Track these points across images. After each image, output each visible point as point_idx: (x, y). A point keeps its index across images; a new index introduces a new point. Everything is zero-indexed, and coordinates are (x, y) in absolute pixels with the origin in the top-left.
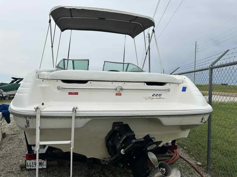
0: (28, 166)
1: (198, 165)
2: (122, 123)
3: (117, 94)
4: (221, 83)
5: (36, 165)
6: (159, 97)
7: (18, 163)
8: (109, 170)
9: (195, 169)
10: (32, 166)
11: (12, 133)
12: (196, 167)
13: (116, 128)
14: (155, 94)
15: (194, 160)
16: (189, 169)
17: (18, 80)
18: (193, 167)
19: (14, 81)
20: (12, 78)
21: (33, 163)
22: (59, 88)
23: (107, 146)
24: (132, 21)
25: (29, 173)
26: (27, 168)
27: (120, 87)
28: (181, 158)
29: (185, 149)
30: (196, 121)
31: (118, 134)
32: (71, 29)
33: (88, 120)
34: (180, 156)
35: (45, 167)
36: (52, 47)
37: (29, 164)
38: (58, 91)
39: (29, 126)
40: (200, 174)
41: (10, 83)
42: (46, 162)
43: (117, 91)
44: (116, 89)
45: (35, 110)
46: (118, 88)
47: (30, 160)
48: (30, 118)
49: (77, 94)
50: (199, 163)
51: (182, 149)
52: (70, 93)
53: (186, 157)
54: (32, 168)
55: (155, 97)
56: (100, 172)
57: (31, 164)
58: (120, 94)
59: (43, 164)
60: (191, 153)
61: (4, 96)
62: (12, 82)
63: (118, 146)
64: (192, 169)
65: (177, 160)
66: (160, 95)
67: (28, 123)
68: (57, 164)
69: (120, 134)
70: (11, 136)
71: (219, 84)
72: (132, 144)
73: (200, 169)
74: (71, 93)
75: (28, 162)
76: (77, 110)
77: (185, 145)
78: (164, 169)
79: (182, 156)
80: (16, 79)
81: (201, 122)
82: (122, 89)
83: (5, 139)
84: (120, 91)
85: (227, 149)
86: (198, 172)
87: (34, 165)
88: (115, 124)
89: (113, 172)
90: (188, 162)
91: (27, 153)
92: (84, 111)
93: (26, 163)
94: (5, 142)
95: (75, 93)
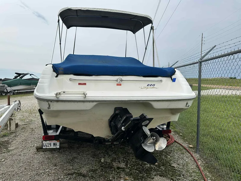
0: (44, 146)
1: (190, 147)
2: (122, 107)
3: (117, 85)
4: (229, 76)
5: (51, 145)
6: (153, 87)
7: (33, 146)
8: (112, 151)
9: (187, 150)
10: (47, 146)
11: (24, 124)
12: (188, 149)
13: (117, 112)
14: (149, 85)
15: (187, 144)
16: (181, 150)
17: (21, 76)
18: (185, 148)
19: (18, 76)
20: (16, 73)
21: (48, 143)
22: (70, 80)
23: (110, 126)
24: (132, 18)
25: (45, 153)
26: (44, 147)
27: (120, 79)
28: (176, 142)
29: (181, 135)
30: (182, 105)
31: (119, 116)
32: (76, 26)
33: (95, 103)
34: (175, 141)
35: (58, 147)
36: (60, 44)
37: (45, 144)
38: (70, 82)
39: (50, 108)
40: (190, 154)
41: (14, 79)
42: (59, 143)
43: (118, 82)
44: (117, 80)
45: (55, 95)
46: (118, 79)
47: (46, 141)
48: (51, 102)
49: (85, 84)
50: (191, 146)
51: (178, 135)
52: (79, 84)
53: (180, 141)
54: (47, 148)
55: (149, 87)
56: (104, 152)
57: (47, 144)
58: (121, 85)
59: (57, 145)
60: (185, 138)
61: (9, 91)
62: (16, 77)
63: (119, 126)
64: (184, 150)
65: (172, 144)
66: (154, 85)
67: (49, 106)
68: (67, 146)
69: (120, 116)
70: (23, 126)
71: (228, 77)
72: (130, 122)
73: (191, 150)
74: (81, 83)
75: (44, 142)
76: (87, 96)
77: (181, 132)
78: (155, 138)
79: (177, 141)
80: (19, 74)
81: (186, 106)
82: (122, 80)
83: (18, 128)
84: (120, 82)
85: (218, 135)
86: (189, 153)
87: (49, 146)
88: (116, 109)
89: (116, 152)
90: (181, 145)
91: (43, 135)
92: (92, 97)
93: (42, 143)
94: (18, 131)
95: (84, 83)
